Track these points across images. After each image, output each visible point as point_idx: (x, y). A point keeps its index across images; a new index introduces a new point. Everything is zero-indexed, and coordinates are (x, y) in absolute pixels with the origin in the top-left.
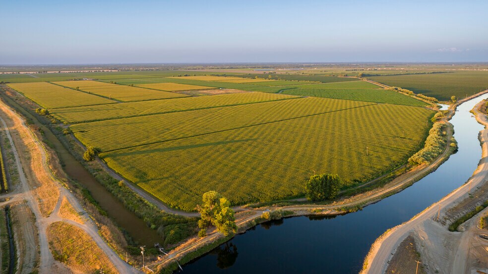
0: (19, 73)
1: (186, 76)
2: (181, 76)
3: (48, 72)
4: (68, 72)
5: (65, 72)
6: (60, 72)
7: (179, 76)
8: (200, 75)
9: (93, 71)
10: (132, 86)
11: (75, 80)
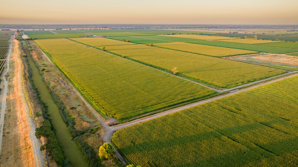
0: (44, 30)
1: (173, 34)
2: (169, 34)
3: (62, 29)
4: (76, 29)
5: (74, 29)
6: (70, 29)
7: (168, 34)
8: (183, 34)
9: (93, 29)
10: (152, 46)
11: (88, 37)
